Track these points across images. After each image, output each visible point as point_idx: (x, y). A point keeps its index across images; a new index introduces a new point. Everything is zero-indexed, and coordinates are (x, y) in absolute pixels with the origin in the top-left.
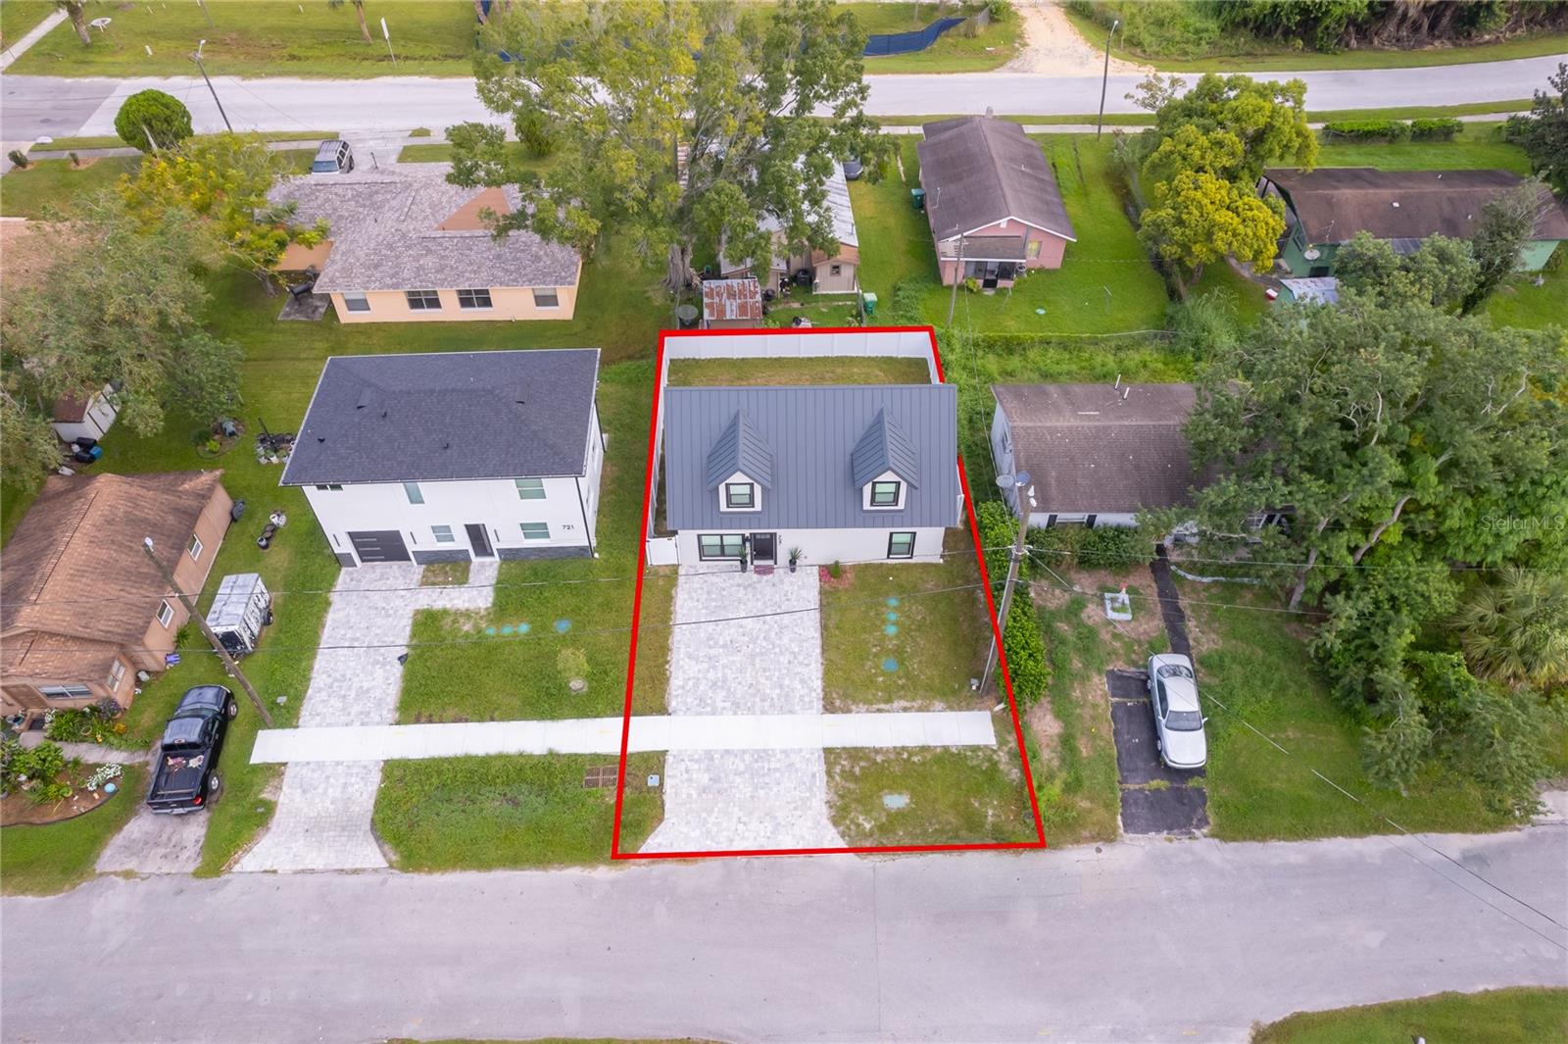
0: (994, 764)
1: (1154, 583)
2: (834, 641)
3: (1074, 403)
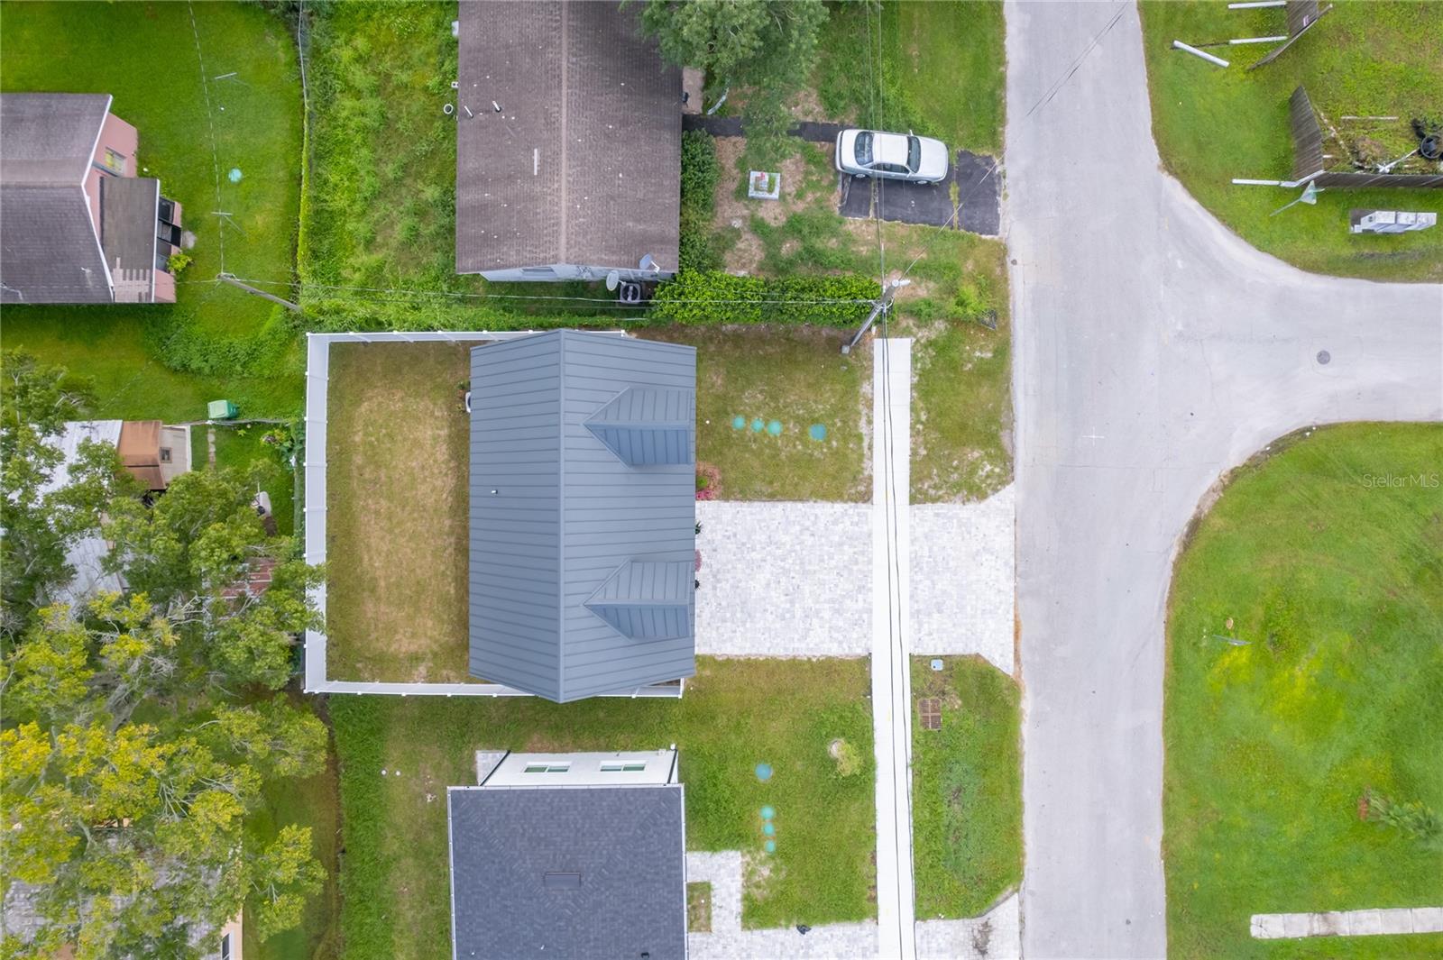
0: (931, 343)
1: (734, 139)
2: (788, 488)
3: (510, 176)
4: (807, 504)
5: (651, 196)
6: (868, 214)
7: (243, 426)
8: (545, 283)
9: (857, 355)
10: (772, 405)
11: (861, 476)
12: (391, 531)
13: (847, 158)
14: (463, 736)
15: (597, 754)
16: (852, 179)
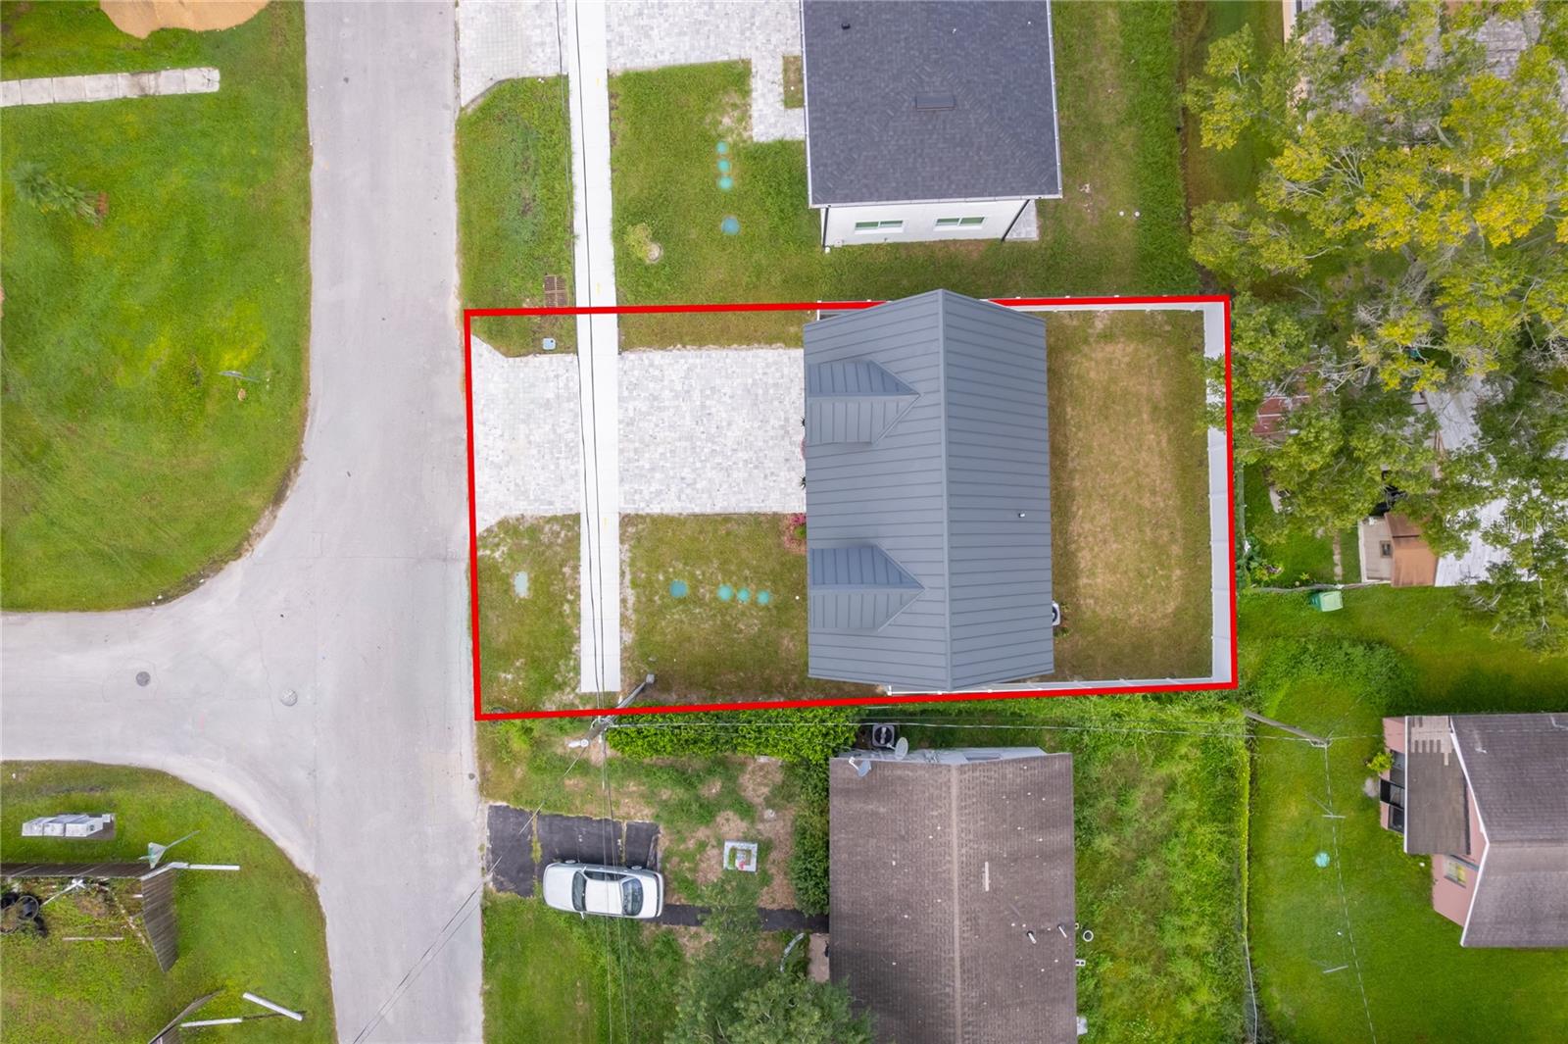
0: (560, 687)
1: (775, 907)
2: (710, 528)
3: (1015, 860)
4: (690, 511)
5: (861, 841)
6: (629, 826)
7: (1304, 583)
8: (977, 746)
9: (639, 674)
10: (728, 618)
11: (632, 543)
12: (1138, 473)
13: (650, 886)
14: (1053, 255)
15: (908, 240)
16: (646, 865)
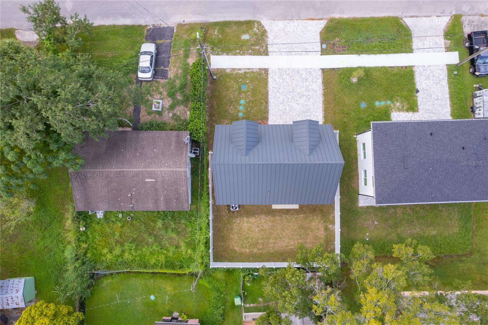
0: (212, 49)
1: (141, 116)
2: (263, 97)
3: (155, 190)
4: (269, 91)
5: (162, 140)
6: (167, 70)
7: (244, 293)
8: (192, 183)
9: (216, 74)
10: (234, 103)
11: (259, 72)
12: (281, 238)
13: (148, 75)
14: (353, 211)
15: (359, 163)
16: (155, 75)
